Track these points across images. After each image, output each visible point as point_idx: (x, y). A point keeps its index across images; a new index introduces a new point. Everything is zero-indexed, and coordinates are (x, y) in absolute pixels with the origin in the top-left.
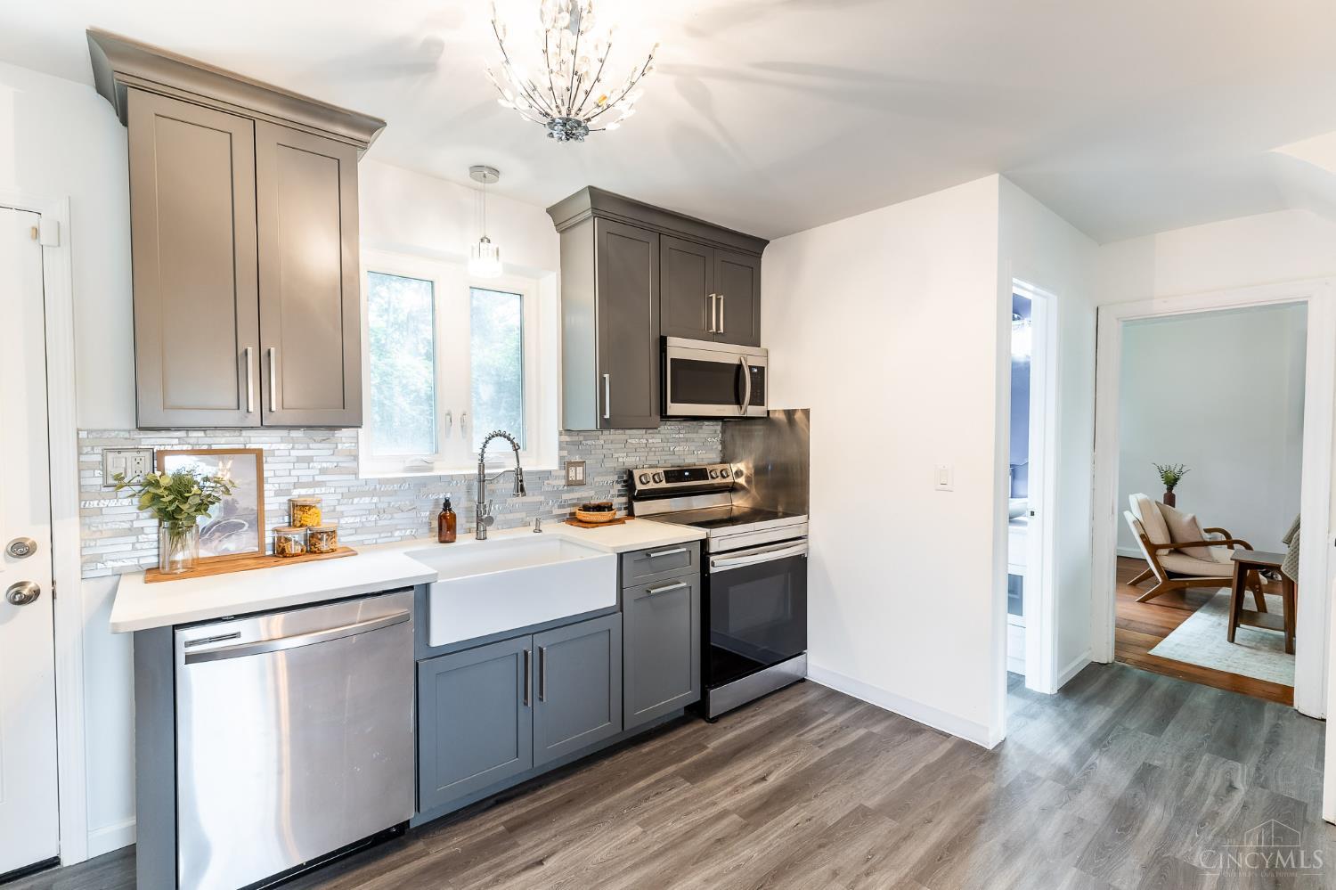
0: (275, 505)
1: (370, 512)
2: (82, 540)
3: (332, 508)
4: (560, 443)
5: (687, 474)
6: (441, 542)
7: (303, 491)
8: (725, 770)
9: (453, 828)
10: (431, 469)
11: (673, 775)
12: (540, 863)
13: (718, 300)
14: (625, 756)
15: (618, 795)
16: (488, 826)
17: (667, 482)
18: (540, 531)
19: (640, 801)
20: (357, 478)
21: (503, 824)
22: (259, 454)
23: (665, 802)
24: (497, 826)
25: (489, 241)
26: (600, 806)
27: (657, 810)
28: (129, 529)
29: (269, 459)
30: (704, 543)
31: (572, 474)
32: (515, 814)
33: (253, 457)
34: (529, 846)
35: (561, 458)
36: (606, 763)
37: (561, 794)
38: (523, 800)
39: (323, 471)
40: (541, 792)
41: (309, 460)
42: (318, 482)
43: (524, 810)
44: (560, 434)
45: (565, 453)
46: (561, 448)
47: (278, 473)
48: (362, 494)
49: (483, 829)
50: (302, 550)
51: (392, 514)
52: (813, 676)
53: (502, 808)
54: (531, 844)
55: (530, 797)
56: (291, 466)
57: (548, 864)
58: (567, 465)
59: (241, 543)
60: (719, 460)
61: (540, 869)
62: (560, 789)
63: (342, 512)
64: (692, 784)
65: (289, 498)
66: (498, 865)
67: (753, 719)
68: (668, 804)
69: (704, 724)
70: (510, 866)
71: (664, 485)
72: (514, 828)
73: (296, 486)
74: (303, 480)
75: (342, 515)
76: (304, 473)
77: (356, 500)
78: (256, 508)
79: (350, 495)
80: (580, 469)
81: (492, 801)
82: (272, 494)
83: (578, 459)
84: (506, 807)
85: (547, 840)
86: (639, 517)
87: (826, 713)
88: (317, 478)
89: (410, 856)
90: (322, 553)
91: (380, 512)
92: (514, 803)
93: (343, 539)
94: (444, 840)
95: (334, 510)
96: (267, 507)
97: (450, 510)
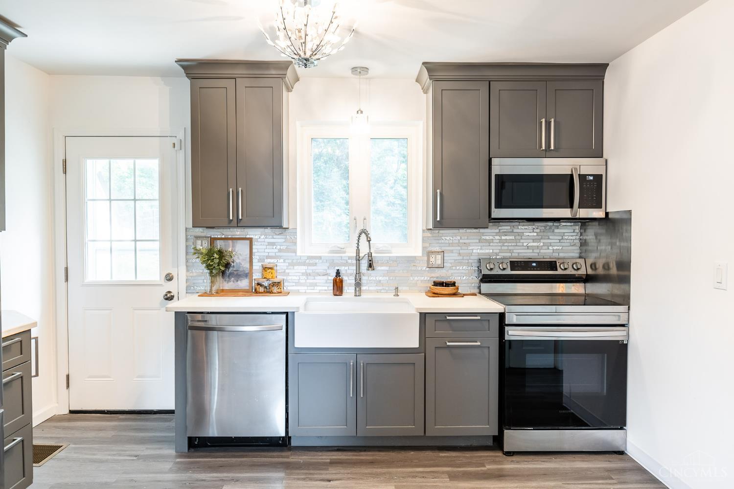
0: (257, 266)
1: (303, 274)
2: (187, 276)
3: (284, 271)
4: (423, 237)
5: (534, 264)
6: (335, 295)
7: (269, 260)
8: (482, 482)
9: (308, 452)
10: (345, 252)
11: (443, 473)
12: (330, 481)
13: (548, 124)
14: (428, 453)
15: (400, 469)
16: (324, 457)
17: (512, 270)
18: (398, 295)
19: (409, 476)
20: (296, 255)
21: (330, 459)
22: (251, 240)
23: (423, 482)
24: (327, 459)
25: (362, 112)
26: (385, 470)
27: (414, 484)
28: (202, 273)
29: (255, 243)
30: (502, 316)
31: (432, 259)
32: (340, 457)
33: (248, 241)
34: (332, 472)
35: (424, 248)
36: (412, 453)
37: (371, 458)
38: (350, 453)
39: (280, 250)
40: (362, 453)
41: (273, 244)
42: (277, 256)
43: (346, 457)
44: (423, 231)
45: (427, 245)
46: (424, 241)
47: (259, 250)
48: (299, 264)
49: (320, 457)
50: (264, 291)
51: (314, 277)
52: (631, 451)
53: (337, 453)
54: (334, 472)
55: (356, 453)
56: (265, 247)
57: (332, 483)
58: (429, 254)
59: (244, 284)
60: (577, 255)
61: (328, 483)
62: (373, 455)
63: (289, 273)
64: (450, 480)
65: (262, 263)
66: (311, 474)
67: (543, 463)
68: (424, 484)
69: (500, 454)
70: (316, 476)
71: (508, 272)
72: (333, 463)
73: (268, 257)
74: (270, 254)
75: (288, 274)
76: (272, 251)
77: (295, 267)
78: (249, 267)
79: (292, 264)
80: (439, 257)
81: (336, 448)
82: (257, 261)
83: (437, 249)
84: (340, 453)
85: (342, 474)
86: (483, 294)
87: (612, 479)
88: (277, 254)
89: (282, 456)
90: (273, 293)
91: (307, 275)
92: (345, 453)
93: (287, 286)
94: (299, 456)
95: (284, 272)
96: (254, 268)
97: (339, 276)
